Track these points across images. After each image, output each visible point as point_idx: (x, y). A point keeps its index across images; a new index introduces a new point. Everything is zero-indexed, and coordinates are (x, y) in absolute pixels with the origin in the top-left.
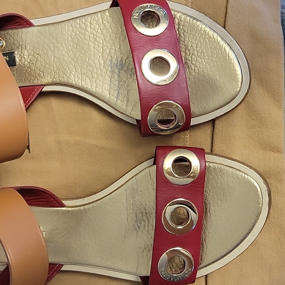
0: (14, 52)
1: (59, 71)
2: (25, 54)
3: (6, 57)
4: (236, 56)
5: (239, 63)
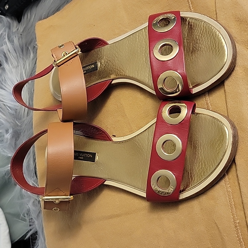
0: (97, 62)
1: (120, 69)
2: (102, 62)
3: (93, 65)
4: (223, 38)
5: (225, 42)
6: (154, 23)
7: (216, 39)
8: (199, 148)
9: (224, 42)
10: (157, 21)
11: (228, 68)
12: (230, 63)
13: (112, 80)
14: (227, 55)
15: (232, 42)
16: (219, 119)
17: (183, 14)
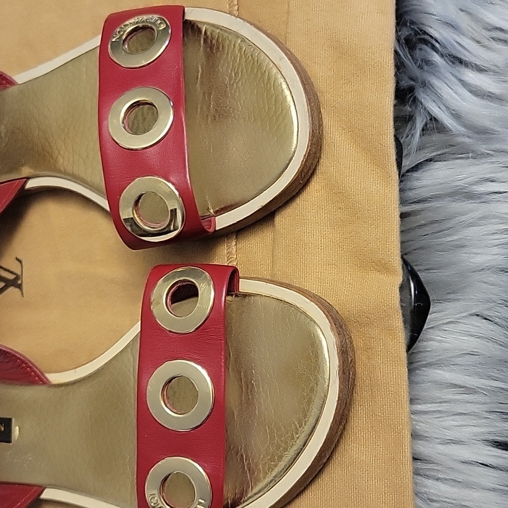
4: (288, 85)
5: (292, 97)
6: (114, 40)
7: (270, 88)
8: (258, 388)
9: (289, 98)
10: (122, 33)
11: (300, 169)
12: (305, 156)
13: (25, 179)
14: (296, 132)
15: (309, 100)
16: (299, 306)
17: (192, 15)
